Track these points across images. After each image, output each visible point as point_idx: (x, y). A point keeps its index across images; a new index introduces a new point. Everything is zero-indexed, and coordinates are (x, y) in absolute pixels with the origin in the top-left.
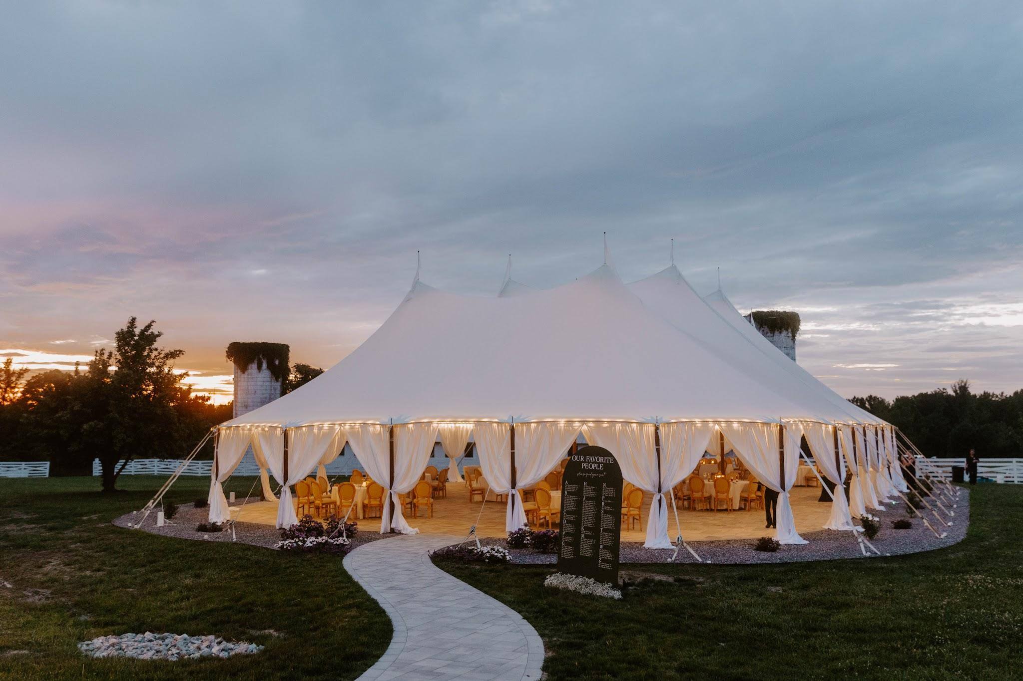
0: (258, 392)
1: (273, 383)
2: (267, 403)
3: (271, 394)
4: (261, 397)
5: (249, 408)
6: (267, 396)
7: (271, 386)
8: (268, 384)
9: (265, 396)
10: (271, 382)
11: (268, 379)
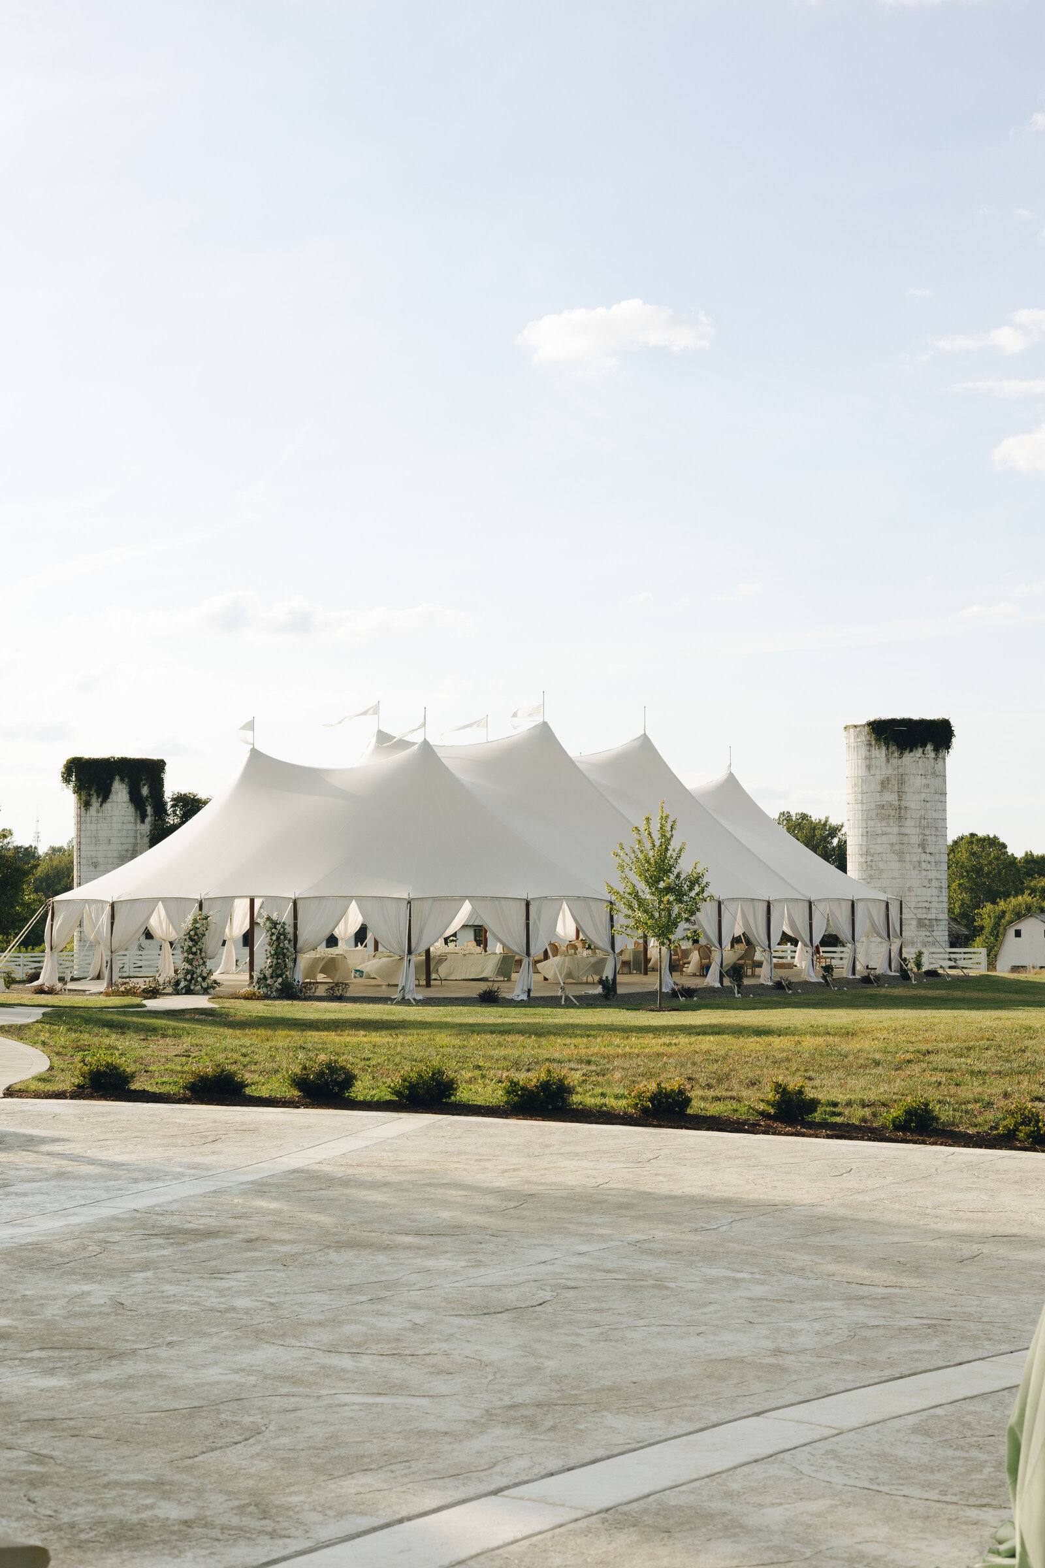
0: (114, 840)
1: (138, 827)
2: (129, 860)
3: (135, 845)
4: (120, 849)
5: (101, 868)
6: (129, 847)
7: (136, 831)
8: (131, 826)
9: (125, 847)
10: (136, 823)
11: (132, 819)
